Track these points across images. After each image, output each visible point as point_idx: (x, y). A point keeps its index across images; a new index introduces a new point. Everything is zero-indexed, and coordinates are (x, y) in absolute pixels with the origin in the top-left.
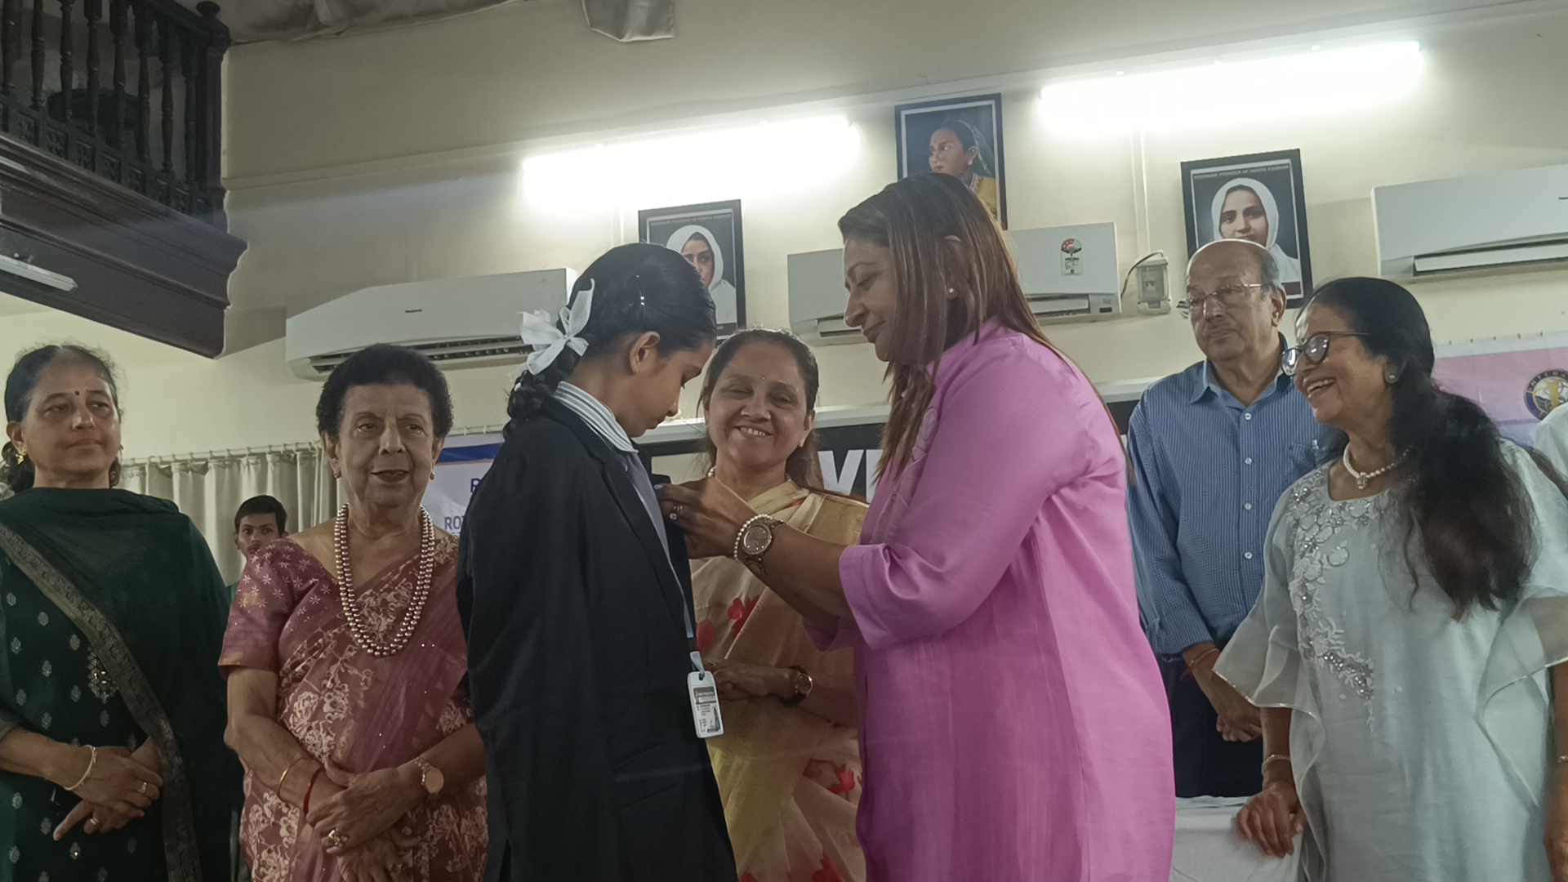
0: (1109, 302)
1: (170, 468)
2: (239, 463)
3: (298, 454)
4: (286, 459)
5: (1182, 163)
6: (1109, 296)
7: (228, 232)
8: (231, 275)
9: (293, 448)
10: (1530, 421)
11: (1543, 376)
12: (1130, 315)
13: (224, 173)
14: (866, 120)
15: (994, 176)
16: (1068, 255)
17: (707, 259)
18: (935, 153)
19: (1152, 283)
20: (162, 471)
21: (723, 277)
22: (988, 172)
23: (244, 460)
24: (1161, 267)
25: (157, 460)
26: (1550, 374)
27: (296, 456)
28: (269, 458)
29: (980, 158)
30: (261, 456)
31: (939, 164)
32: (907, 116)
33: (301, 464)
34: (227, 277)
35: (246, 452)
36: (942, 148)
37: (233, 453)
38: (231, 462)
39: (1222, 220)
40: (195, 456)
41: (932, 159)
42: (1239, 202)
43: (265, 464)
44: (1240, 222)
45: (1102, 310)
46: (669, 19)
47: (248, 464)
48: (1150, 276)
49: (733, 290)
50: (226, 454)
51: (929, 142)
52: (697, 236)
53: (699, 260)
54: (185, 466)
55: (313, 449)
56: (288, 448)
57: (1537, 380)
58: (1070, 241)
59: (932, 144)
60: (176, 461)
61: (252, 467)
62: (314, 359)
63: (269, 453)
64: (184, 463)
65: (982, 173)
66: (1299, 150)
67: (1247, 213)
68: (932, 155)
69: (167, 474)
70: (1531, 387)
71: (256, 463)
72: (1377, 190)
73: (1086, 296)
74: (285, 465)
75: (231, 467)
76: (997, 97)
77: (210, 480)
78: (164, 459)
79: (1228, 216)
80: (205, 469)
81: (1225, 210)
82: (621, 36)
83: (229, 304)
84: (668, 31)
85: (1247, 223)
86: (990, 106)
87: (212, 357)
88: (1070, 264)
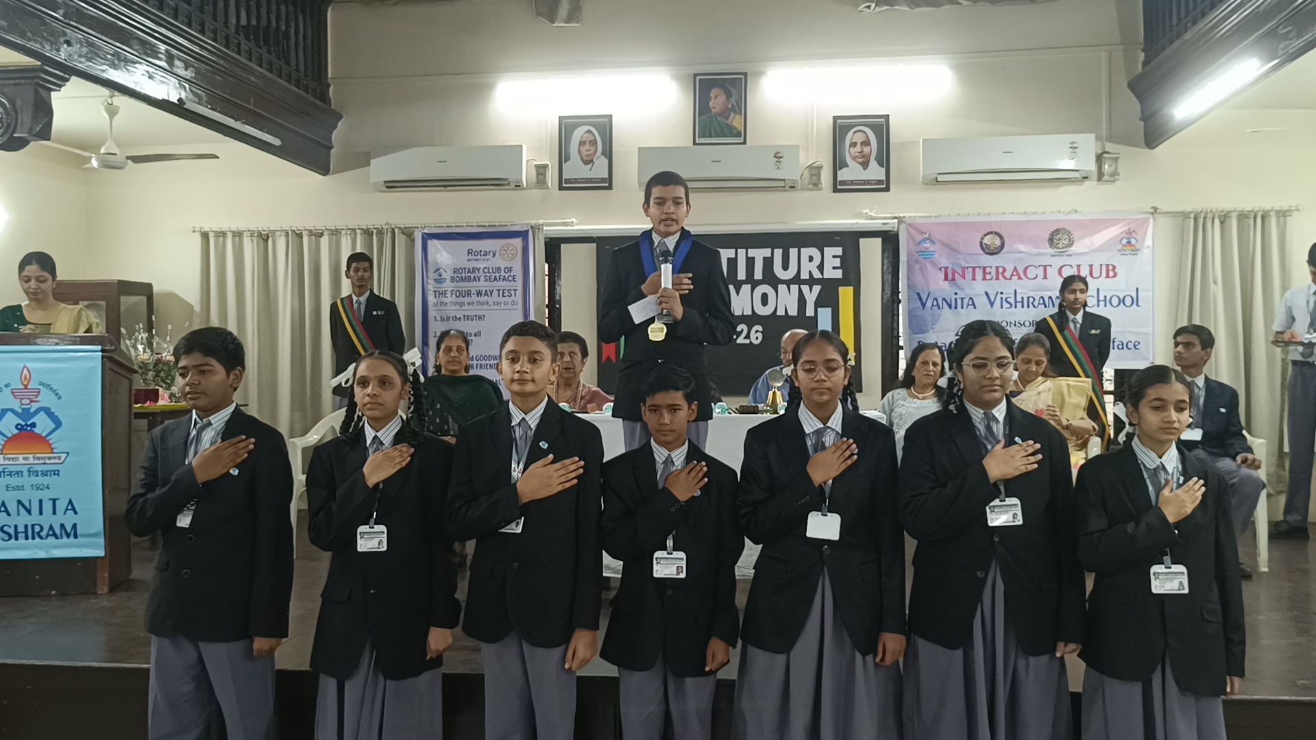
0: (795, 183)
1: (301, 233)
2: (341, 232)
3: (375, 231)
4: (368, 233)
5: (833, 117)
6: (795, 181)
7: (333, 107)
8: (335, 132)
9: (372, 227)
10: (981, 254)
11: (988, 234)
12: (803, 189)
13: (330, 76)
14: (678, 78)
15: (741, 114)
16: (777, 160)
17: (594, 143)
18: (713, 100)
19: (815, 175)
20: (297, 235)
21: (602, 154)
22: (739, 112)
23: (343, 232)
24: (820, 168)
25: (295, 229)
26: (991, 233)
27: (373, 232)
28: (358, 231)
29: (735, 104)
30: (354, 230)
31: (714, 105)
32: (700, 80)
33: (377, 236)
34: (331, 133)
35: (345, 228)
36: (716, 97)
37: (337, 228)
38: (336, 233)
39: (850, 146)
40: (317, 228)
41: (711, 103)
42: (859, 138)
43: (356, 234)
44: (858, 148)
45: (791, 187)
46: (579, 17)
47: (346, 234)
48: (814, 172)
49: (606, 161)
50: (334, 228)
51: (710, 93)
52: (589, 131)
53: (589, 144)
54: (311, 233)
55: (382, 228)
56: (369, 227)
57: (985, 235)
58: (779, 153)
59: (711, 95)
60: (306, 230)
61: (348, 236)
62: (385, 182)
63: (359, 229)
64: (310, 231)
65: (735, 112)
66: (889, 115)
67: (862, 143)
68: (711, 100)
69: (300, 236)
70: (982, 238)
71: (351, 234)
72: (923, 140)
73: (784, 180)
74: (367, 236)
75: (336, 235)
76: (745, 74)
77: (324, 241)
78: (299, 228)
79: (853, 145)
80: (322, 235)
81: (853, 141)
82: (553, 22)
83: (333, 147)
84: (578, 22)
85: (862, 149)
86: (741, 78)
87: (324, 175)
88: (777, 164)
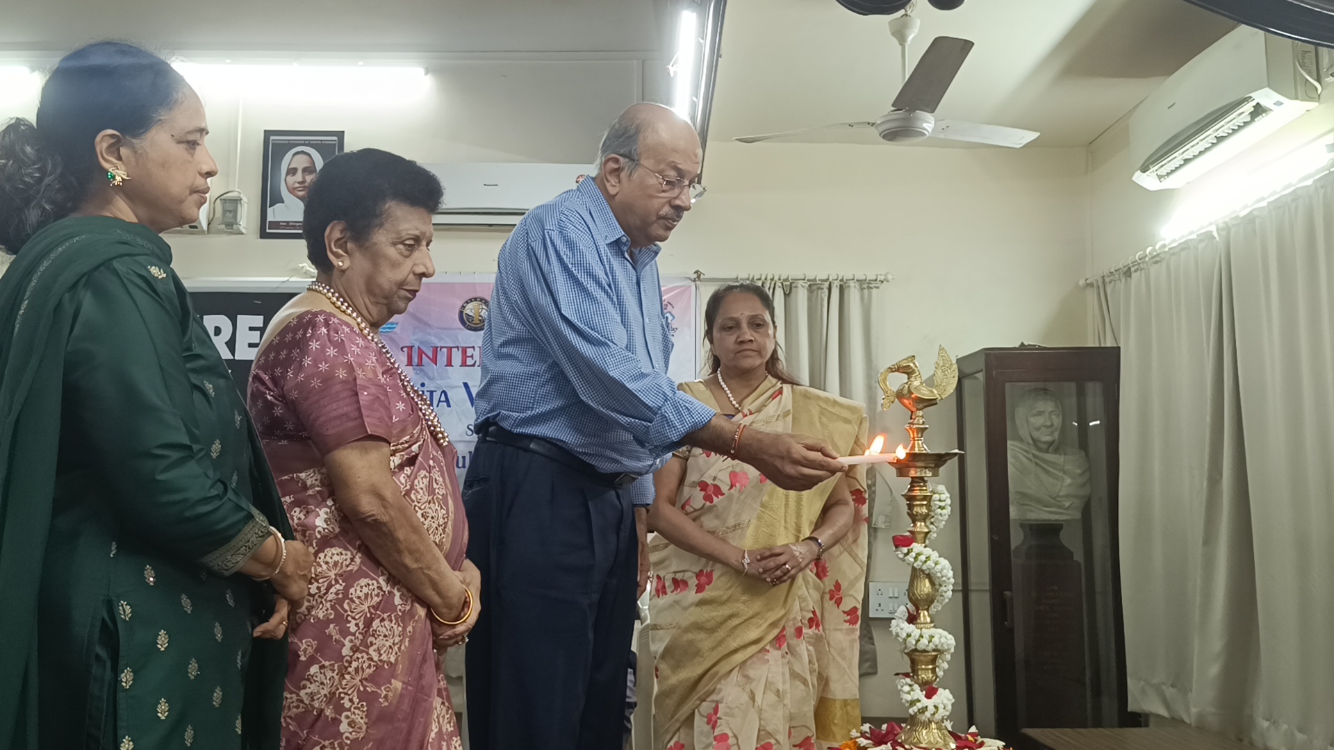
5: (265, 131)
10: (461, 329)
11: (471, 300)
12: (214, 231)
19: (230, 211)
24: (237, 201)
26: (475, 299)
39: (288, 174)
42: (301, 162)
44: (299, 177)
48: (229, 207)
57: (467, 302)
66: (343, 132)
67: (305, 170)
70: (463, 307)
79: (292, 171)
81: (291, 167)
85: (304, 178)
